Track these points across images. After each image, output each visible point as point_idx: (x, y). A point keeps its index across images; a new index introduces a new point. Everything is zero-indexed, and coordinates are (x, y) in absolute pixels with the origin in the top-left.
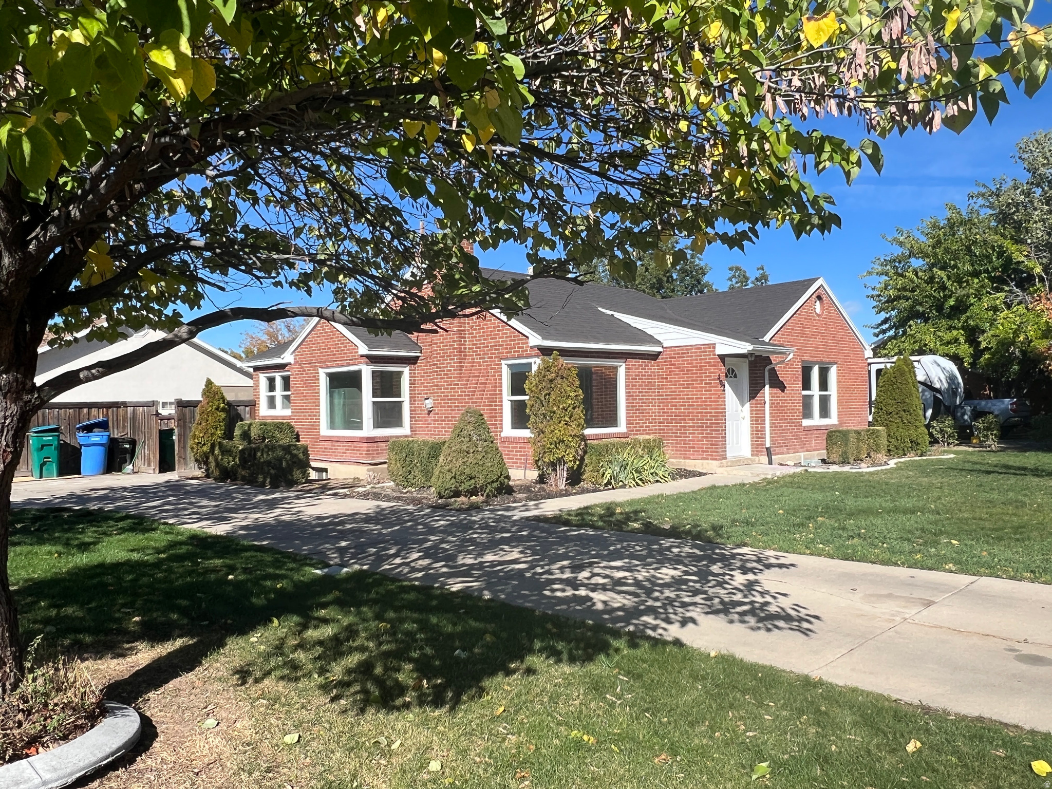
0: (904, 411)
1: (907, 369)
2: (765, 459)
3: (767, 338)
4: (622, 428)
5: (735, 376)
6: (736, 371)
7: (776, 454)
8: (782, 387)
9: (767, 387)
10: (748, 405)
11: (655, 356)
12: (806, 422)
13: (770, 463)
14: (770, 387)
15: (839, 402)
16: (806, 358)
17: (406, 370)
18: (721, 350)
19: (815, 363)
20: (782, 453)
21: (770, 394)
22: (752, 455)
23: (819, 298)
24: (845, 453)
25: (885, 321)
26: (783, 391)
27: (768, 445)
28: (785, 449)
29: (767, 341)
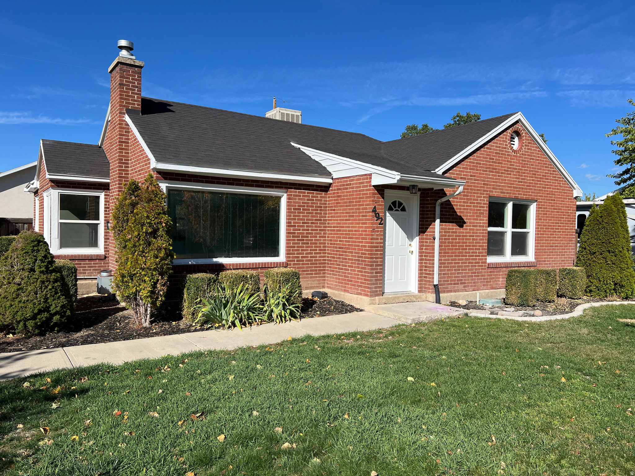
0: (609, 252)
1: (615, 209)
2: (432, 297)
3: (440, 171)
4: (282, 258)
5: (403, 209)
6: (404, 204)
7: (444, 292)
8: (460, 222)
9: (438, 221)
10: (417, 239)
11: (325, 188)
12: (492, 259)
13: (438, 301)
14: (441, 222)
15: (537, 239)
16: (495, 193)
17: (102, 196)
18: (377, 181)
19: (510, 199)
20: (458, 291)
21: (441, 229)
22: (419, 291)
23: (517, 133)
24: (525, 295)
25: (627, 172)
26: (461, 226)
27: (436, 282)
28: (461, 287)
29: (440, 173)
